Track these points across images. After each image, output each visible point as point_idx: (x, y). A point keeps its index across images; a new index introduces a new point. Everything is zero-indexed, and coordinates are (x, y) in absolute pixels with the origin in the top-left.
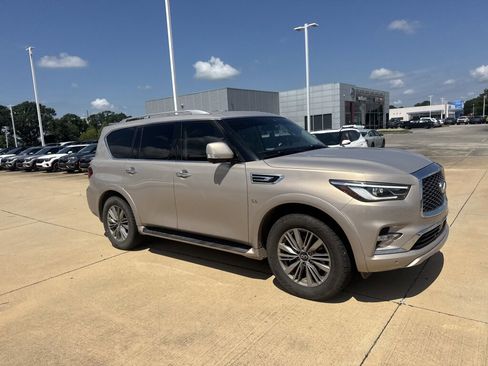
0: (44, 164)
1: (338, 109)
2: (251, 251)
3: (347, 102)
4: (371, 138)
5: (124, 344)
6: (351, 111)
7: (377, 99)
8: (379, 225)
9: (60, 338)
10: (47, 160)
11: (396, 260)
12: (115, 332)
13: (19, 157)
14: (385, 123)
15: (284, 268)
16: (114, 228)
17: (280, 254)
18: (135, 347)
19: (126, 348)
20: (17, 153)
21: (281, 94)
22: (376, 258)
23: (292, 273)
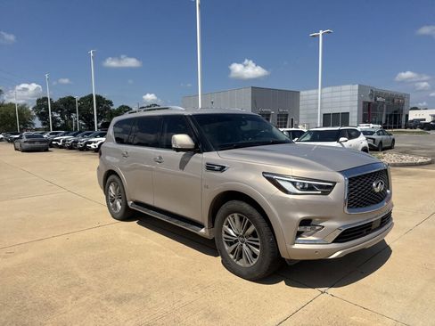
0: (92, 146)
1: (356, 109)
2: (203, 230)
3: (364, 103)
4: (380, 137)
5: (77, 295)
6: (369, 110)
7: (396, 101)
8: (301, 216)
9: (34, 284)
10: (95, 142)
11: (316, 251)
12: (76, 285)
13: (76, 138)
14: (404, 123)
15: (227, 247)
16: (113, 201)
17: (224, 235)
18: (84, 299)
19: (77, 298)
20: (74, 135)
21: (302, 93)
22: (296, 246)
23: (232, 253)
